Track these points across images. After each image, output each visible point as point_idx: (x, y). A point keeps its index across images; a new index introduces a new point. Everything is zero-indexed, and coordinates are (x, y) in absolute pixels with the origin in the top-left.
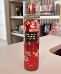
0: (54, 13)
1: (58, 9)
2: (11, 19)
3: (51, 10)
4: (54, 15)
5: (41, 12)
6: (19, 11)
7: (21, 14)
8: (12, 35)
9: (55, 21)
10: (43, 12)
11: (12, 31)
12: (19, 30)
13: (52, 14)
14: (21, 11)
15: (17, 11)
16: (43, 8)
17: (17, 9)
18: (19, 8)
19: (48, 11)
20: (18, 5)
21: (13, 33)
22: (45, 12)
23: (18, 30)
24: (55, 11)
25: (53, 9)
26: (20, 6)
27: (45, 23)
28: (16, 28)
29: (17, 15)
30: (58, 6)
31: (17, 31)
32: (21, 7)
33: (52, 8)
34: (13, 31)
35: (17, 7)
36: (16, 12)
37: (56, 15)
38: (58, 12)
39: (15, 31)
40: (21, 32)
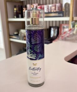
0: (63, 14)
1: (67, 10)
2: (9, 22)
3: (58, 11)
4: (63, 16)
6: (18, 12)
7: (20, 16)
8: (11, 42)
9: (63, 23)
10: (49, 13)
11: (10, 36)
12: (19, 35)
13: (60, 15)
14: (20, 12)
15: (15, 12)
16: (48, 8)
17: (15, 9)
18: (17, 8)
19: (55, 11)
20: (17, 5)
21: (12, 40)
22: (51, 13)
23: (17, 35)
24: (63, 12)
25: (60, 9)
26: (19, 6)
27: (51, 25)
28: (15, 33)
29: (15, 17)
33: (60, 7)
35: (15, 7)
37: (65, 16)
38: (67, 13)
39: (14, 37)
40: (21, 38)
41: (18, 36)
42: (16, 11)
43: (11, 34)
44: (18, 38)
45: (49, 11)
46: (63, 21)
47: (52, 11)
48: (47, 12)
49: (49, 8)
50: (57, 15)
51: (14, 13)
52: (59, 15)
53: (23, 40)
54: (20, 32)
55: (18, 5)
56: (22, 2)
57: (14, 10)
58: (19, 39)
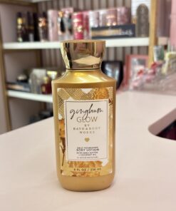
0: (134, 31)
1: (143, 20)
4: (134, 36)
5: (94, 29)
6: (27, 27)
7: (31, 36)
8: (9, 99)
9: (132, 52)
10: (99, 29)
11: (8, 85)
12: (30, 81)
13: (126, 33)
14: (32, 28)
15: (20, 27)
16: (98, 19)
17: (20, 21)
18: (25, 20)
19: (114, 24)
20: (24, 11)
21: (11, 93)
22: (105, 28)
23: (25, 82)
24: (134, 25)
26: (28, 13)
28: (21, 78)
29: (20, 39)
30: (143, 11)
31: (25, 87)
32: (31, 15)
33: (125, 16)
34: (10, 86)
35: (20, 15)
36: (19, 32)
37: (139, 35)
38: (143, 29)
39: (17, 87)
40: (35, 88)
41: (26, 84)
42: (22, 25)
43: (9, 80)
44: (28, 89)
45: (101, 24)
46: (132, 48)
47: (109, 24)
48: (96, 26)
49: (101, 18)
50: (119, 32)
51: (17, 29)
52: (124, 33)
53: (39, 93)
54: (31, 76)
55: (26, 12)
56: (36, 5)
57: (17, 24)
58: (30, 92)
